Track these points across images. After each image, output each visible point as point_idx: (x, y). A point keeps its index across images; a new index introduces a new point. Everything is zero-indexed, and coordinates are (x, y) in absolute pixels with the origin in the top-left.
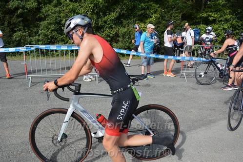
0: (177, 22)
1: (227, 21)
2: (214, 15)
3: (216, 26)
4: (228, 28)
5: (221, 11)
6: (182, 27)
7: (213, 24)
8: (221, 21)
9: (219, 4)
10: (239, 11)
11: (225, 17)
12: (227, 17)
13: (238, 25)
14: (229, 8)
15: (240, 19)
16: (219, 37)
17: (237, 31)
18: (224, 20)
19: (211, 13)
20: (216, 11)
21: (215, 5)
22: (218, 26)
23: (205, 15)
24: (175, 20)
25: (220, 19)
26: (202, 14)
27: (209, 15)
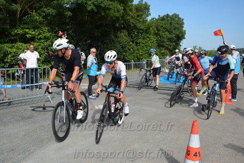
1: (47, 39)
2: (31, 33)
3: (36, 44)
5: (39, 28)
7: (32, 42)
8: (41, 38)
9: (36, 21)
10: (57, 29)
11: (44, 35)
14: (47, 26)
18: (43, 37)
19: (27, 30)
20: (34, 28)
21: (32, 21)
22: (38, 44)
23: (20, 32)
25: (39, 37)
26: (18, 31)
27: (25, 31)
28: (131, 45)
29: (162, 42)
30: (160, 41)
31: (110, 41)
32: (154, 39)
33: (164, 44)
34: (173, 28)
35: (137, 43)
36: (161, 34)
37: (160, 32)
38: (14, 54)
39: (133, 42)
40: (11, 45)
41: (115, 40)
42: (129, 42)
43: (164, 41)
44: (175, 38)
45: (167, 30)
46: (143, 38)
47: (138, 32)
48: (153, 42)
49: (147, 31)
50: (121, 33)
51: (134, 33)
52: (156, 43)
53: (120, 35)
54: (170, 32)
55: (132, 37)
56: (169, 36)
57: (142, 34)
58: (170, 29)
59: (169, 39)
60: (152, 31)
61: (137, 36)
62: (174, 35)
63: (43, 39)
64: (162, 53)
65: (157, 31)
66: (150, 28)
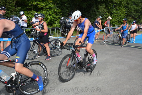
0: (12, 8)
1: (51, 8)
2: (41, 4)
3: (44, 12)
4: (52, 14)
5: (46, 1)
6: (17, 12)
7: (41, 11)
8: (47, 8)
10: (58, 2)
11: (49, 6)
12: (50, 6)
13: (58, 12)
15: (59, 7)
16: (47, 20)
17: (58, 16)
18: (48, 8)
19: (39, 2)
20: (43, 1)
22: (45, 12)
23: (35, 3)
24: (10, 6)
25: (46, 7)
26: (33, 3)
27: (38, 3)
28: (107, 15)
29: (130, 13)
30: (129, 12)
31: (93, 11)
32: (124, 11)
33: (131, 14)
34: (140, 2)
35: (111, 13)
36: (129, 7)
37: (129, 5)
38: (30, 18)
39: (108, 12)
40: (28, 12)
41: (96, 11)
42: (106, 13)
43: (131, 12)
44: (141, 10)
45: (135, 4)
46: (116, 10)
47: (113, 5)
48: (123, 13)
49: (119, 5)
50: (101, 5)
51: (110, 6)
52: (125, 13)
53: (100, 7)
54: (137, 5)
55: (108, 9)
56: (136, 8)
57: (115, 6)
58: (137, 3)
59: (135, 10)
60: (124, 5)
61: (112, 8)
62: (140, 7)
63: (48, 9)
64: (129, 21)
65: (126, 5)
66: (122, 2)
